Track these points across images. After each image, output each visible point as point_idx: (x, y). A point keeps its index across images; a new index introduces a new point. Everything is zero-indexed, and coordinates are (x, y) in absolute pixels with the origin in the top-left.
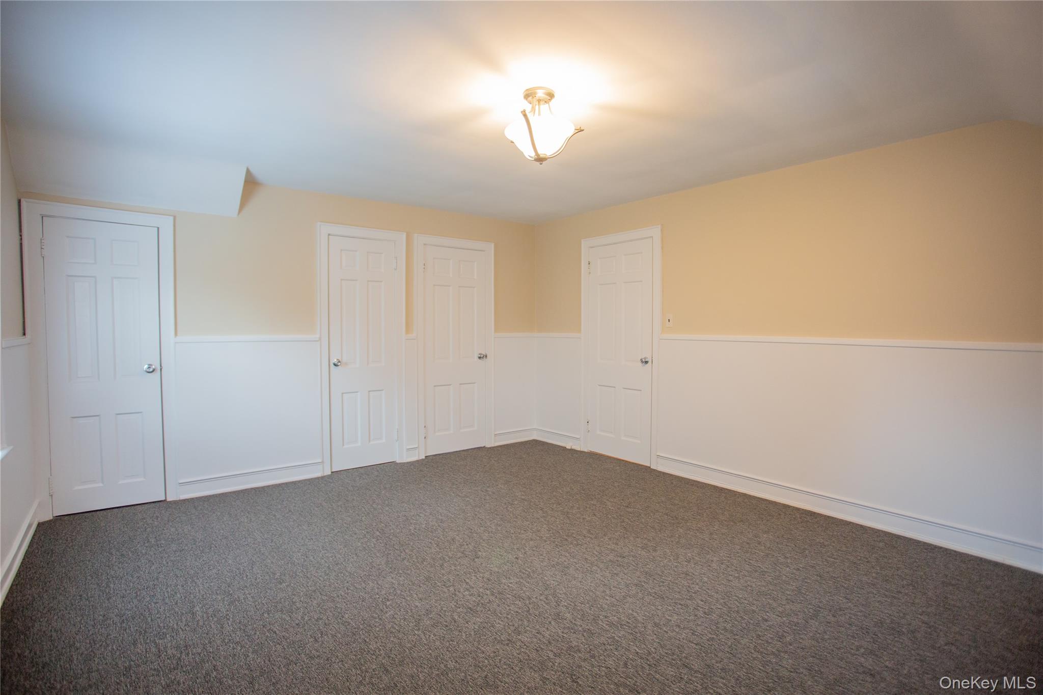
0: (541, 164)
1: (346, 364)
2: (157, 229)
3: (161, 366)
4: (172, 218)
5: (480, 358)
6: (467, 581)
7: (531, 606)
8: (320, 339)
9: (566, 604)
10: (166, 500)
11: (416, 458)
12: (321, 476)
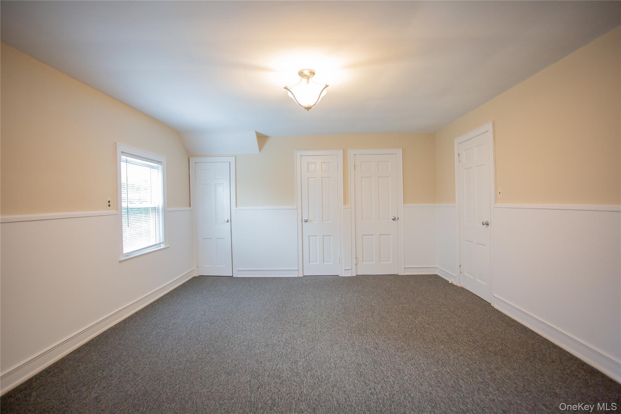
0: (308, 111)
1: (311, 221)
2: (229, 163)
3: (231, 219)
4: (234, 157)
5: (393, 220)
8: (297, 208)
10: (233, 276)
11: (350, 275)
12: (297, 277)
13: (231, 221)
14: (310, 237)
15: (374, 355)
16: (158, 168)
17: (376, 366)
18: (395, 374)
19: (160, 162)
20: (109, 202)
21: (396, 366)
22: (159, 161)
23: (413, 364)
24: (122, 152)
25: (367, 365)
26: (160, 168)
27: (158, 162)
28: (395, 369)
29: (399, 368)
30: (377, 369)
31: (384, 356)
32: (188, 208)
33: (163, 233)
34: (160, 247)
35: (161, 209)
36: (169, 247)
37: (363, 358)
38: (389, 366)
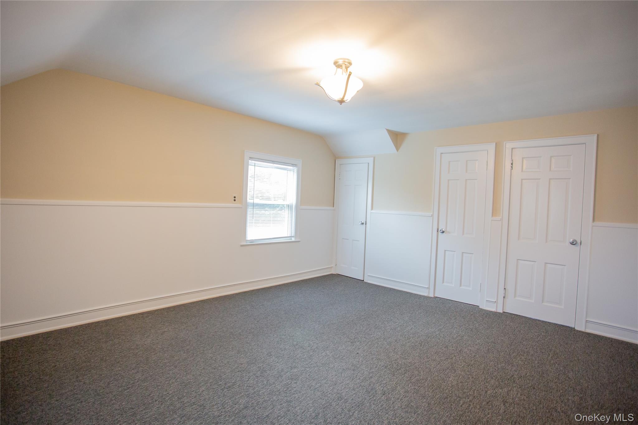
0: (341, 104)
1: (449, 232)
2: (367, 164)
3: (366, 222)
4: (372, 158)
5: (572, 244)
8: (432, 216)
10: (363, 280)
11: (493, 310)
12: (426, 296)
13: (366, 224)
14: (446, 251)
16: (294, 170)
19: (296, 165)
20: (235, 197)
22: (294, 164)
24: (250, 158)
26: (295, 170)
27: (292, 164)
32: (332, 208)
33: (294, 228)
34: (291, 240)
35: (294, 207)
36: (300, 241)
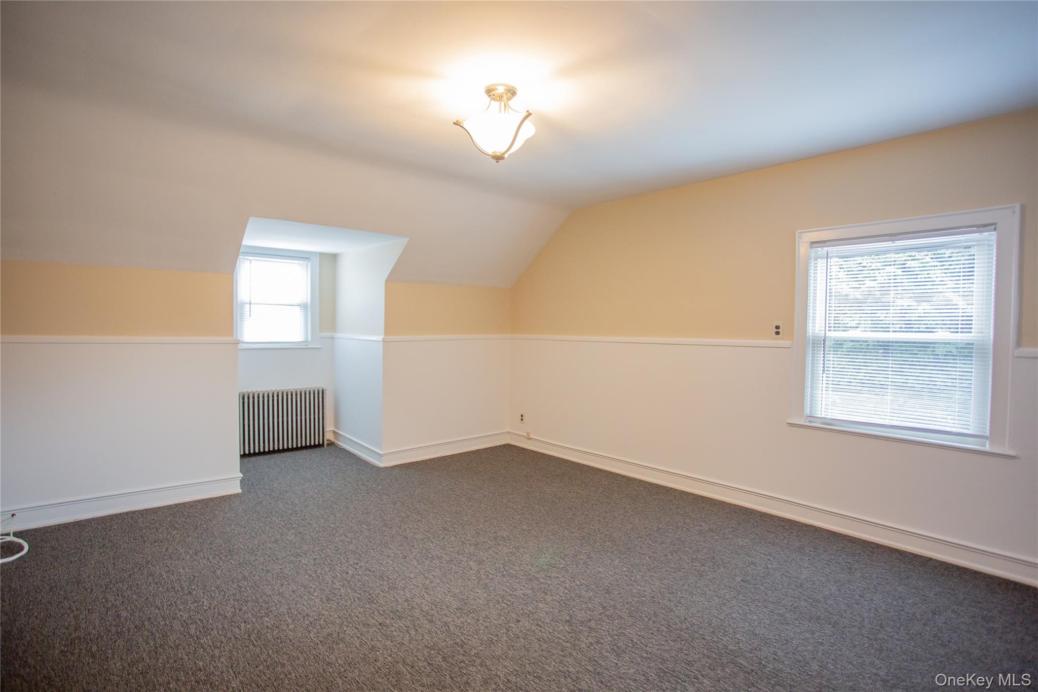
0: (497, 162)
6: (566, 591)
7: (502, 570)
9: (471, 571)
15: (379, 611)
17: (367, 595)
18: (335, 594)
21: (335, 604)
23: (307, 617)
24: (815, 243)
25: (381, 593)
28: (335, 601)
29: (329, 604)
30: (364, 592)
31: (360, 615)
37: (393, 599)
38: (347, 602)
